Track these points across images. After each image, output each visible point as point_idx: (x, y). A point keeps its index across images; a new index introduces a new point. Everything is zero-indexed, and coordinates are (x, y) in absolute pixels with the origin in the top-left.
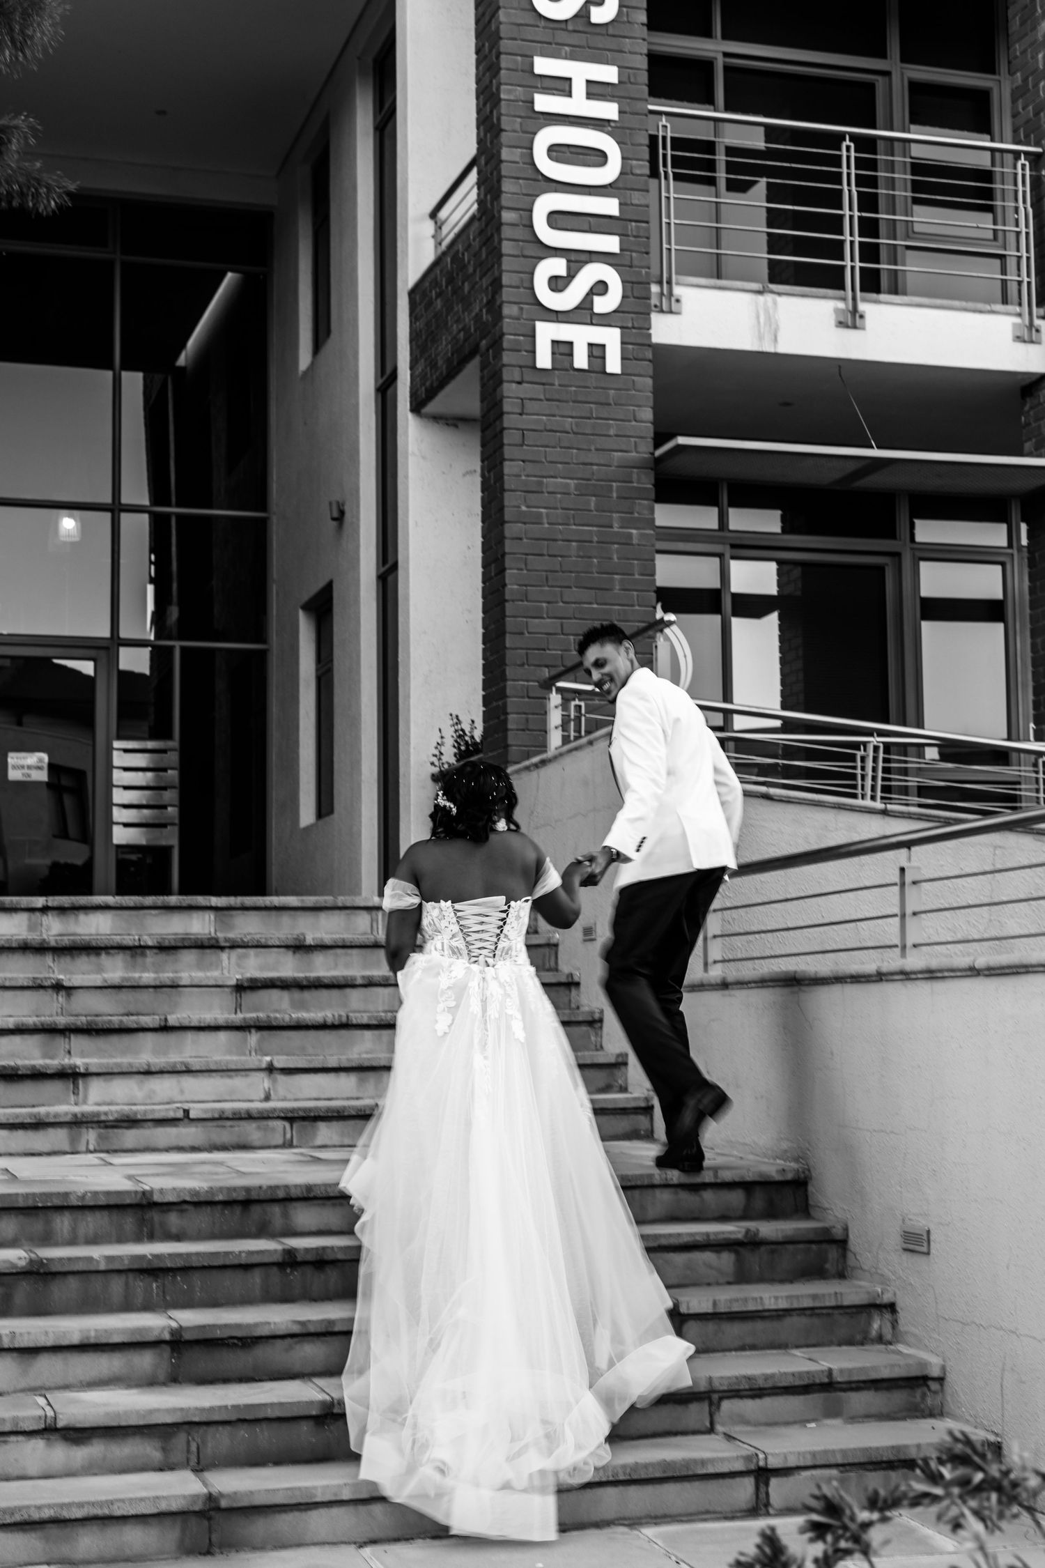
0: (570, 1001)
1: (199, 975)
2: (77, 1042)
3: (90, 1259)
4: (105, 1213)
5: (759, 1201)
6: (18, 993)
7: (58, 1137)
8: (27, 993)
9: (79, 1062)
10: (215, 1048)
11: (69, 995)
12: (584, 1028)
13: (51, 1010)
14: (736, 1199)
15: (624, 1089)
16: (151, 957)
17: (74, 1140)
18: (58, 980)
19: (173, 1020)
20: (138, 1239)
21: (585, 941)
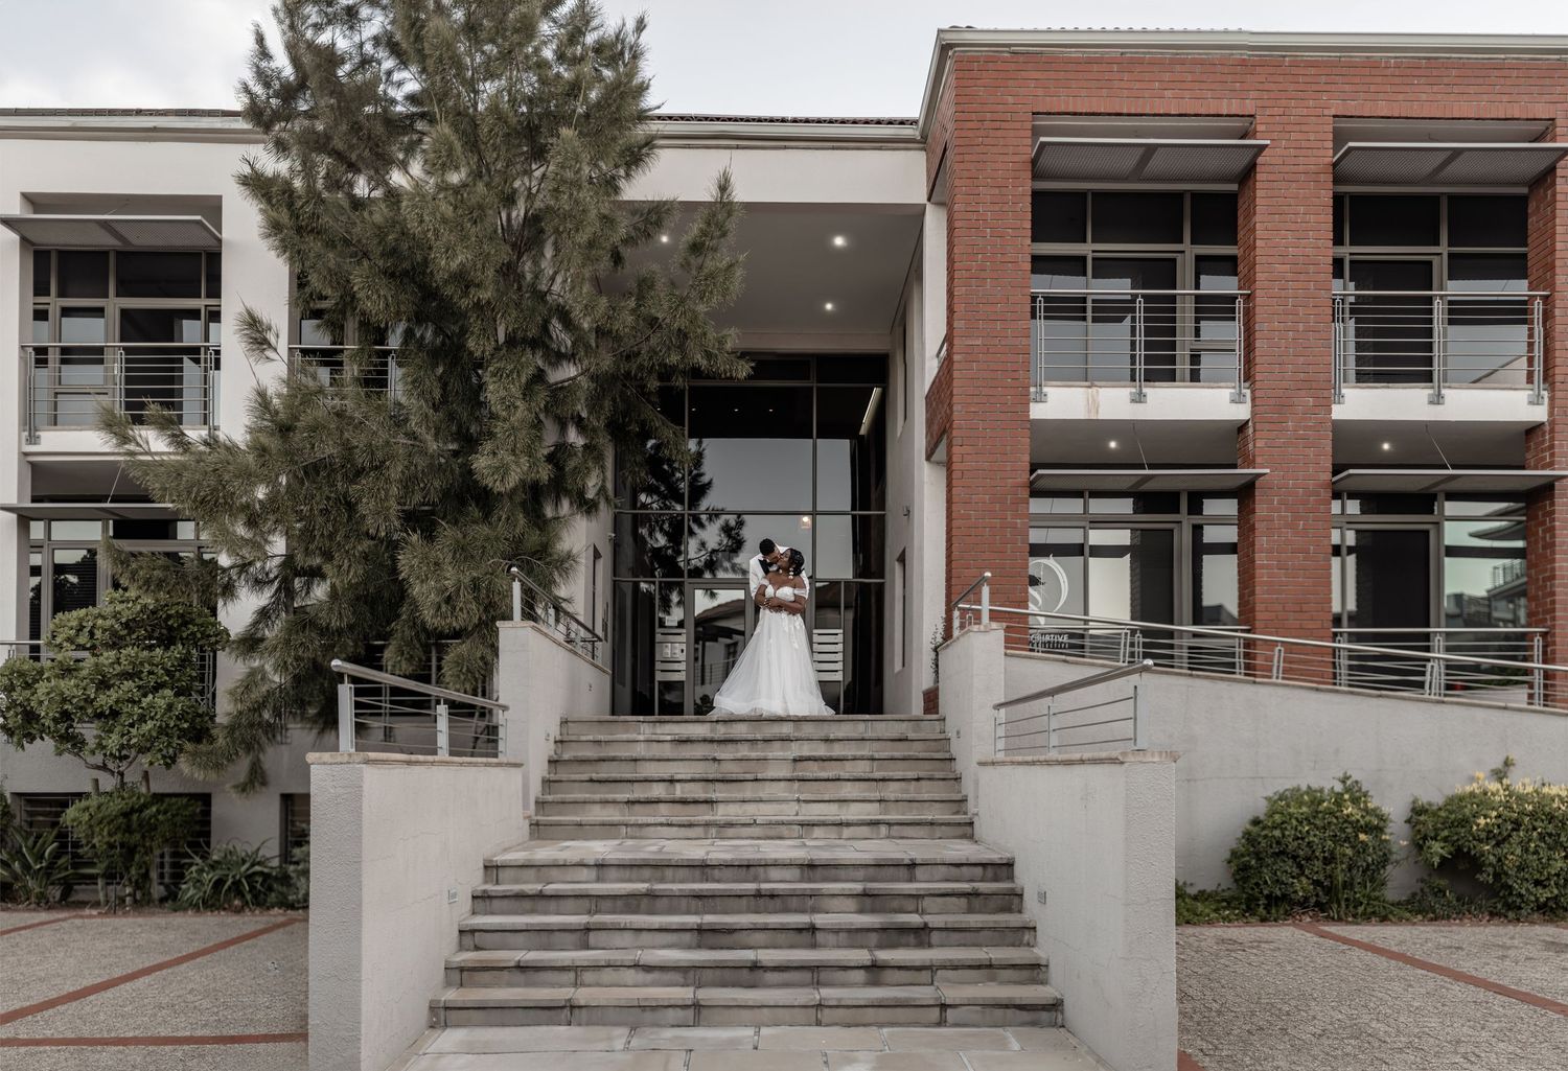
0: (951, 768)
1: (780, 754)
2: (718, 785)
4: (689, 869)
5: (990, 872)
7: (699, 831)
9: (714, 796)
10: (779, 790)
11: (719, 764)
13: (711, 771)
14: (979, 871)
15: (965, 813)
16: (760, 745)
17: (706, 833)
18: (716, 756)
19: (760, 776)
20: (701, 881)
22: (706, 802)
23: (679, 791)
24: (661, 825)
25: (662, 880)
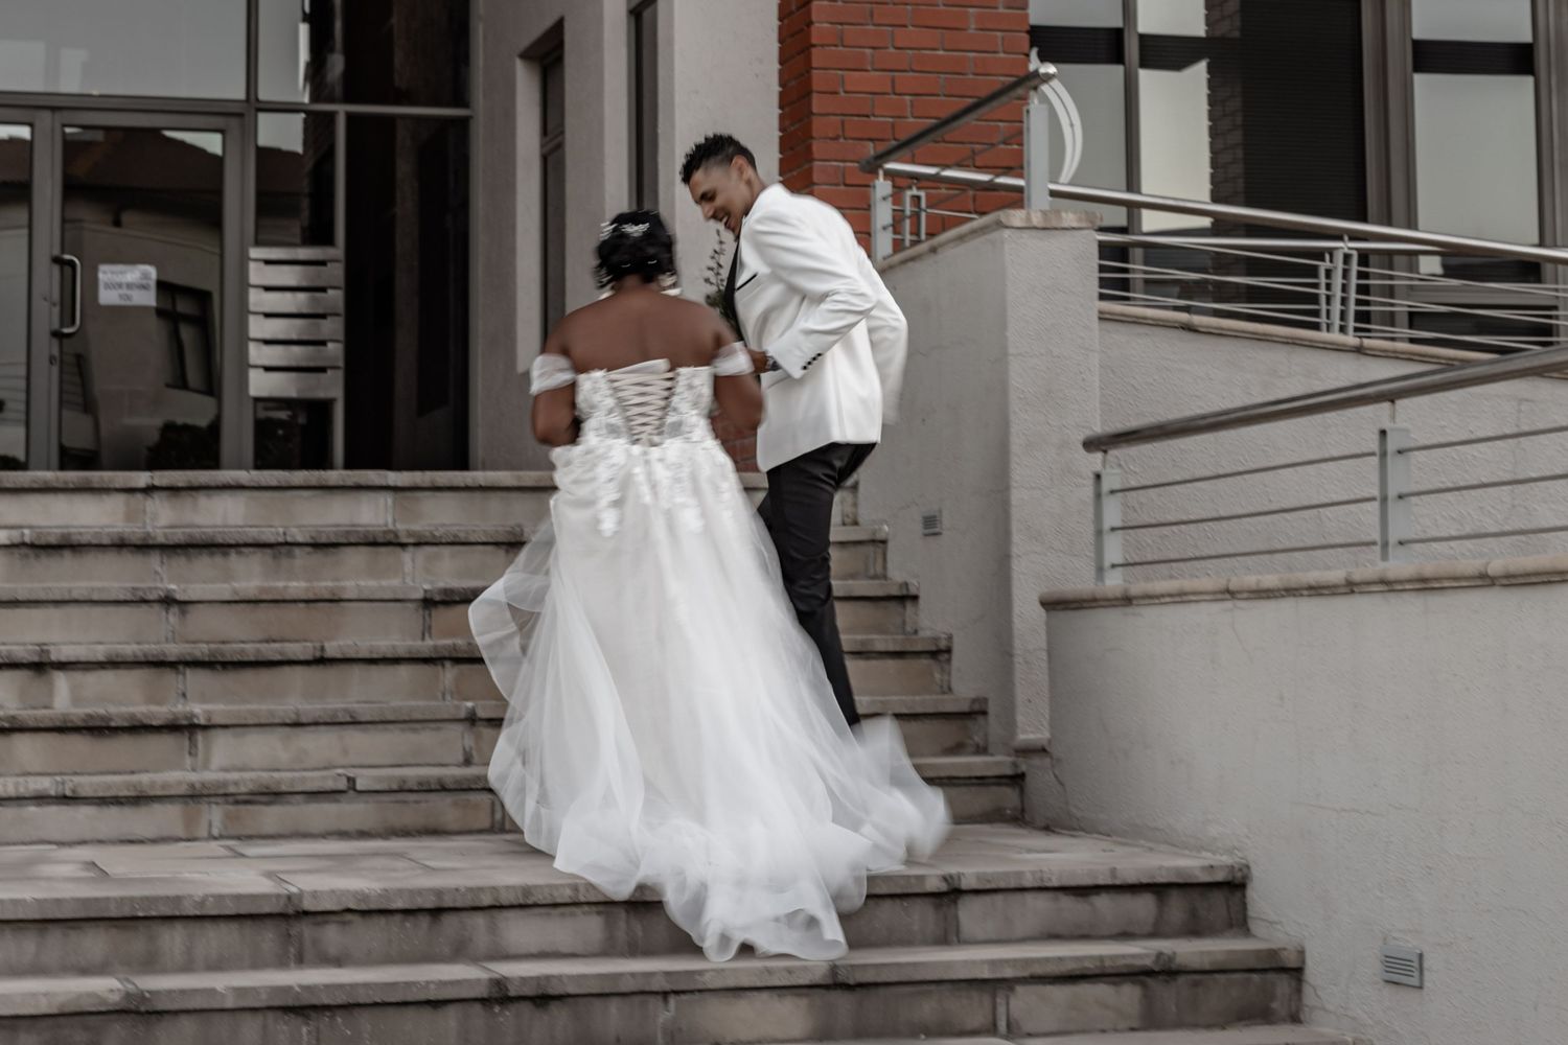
0: (904, 623)
1: (369, 585)
2: (195, 679)
3: (212, 992)
4: (234, 926)
5: (1177, 908)
6: (111, 609)
7: (166, 817)
8: (124, 610)
9: (198, 710)
10: (392, 690)
11: (183, 613)
12: (925, 662)
13: (158, 634)
14: (1143, 907)
16: (301, 556)
17: (190, 821)
18: (168, 591)
19: (332, 649)
20: (282, 963)
21: (926, 535)
22: (173, 727)
23: (64, 697)
24: (41, 799)
25: (151, 963)
